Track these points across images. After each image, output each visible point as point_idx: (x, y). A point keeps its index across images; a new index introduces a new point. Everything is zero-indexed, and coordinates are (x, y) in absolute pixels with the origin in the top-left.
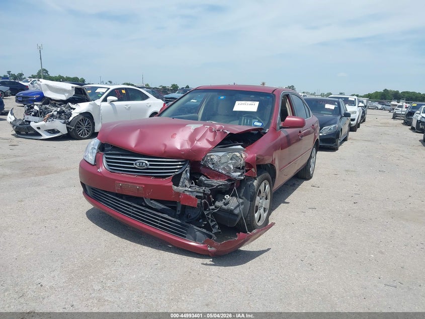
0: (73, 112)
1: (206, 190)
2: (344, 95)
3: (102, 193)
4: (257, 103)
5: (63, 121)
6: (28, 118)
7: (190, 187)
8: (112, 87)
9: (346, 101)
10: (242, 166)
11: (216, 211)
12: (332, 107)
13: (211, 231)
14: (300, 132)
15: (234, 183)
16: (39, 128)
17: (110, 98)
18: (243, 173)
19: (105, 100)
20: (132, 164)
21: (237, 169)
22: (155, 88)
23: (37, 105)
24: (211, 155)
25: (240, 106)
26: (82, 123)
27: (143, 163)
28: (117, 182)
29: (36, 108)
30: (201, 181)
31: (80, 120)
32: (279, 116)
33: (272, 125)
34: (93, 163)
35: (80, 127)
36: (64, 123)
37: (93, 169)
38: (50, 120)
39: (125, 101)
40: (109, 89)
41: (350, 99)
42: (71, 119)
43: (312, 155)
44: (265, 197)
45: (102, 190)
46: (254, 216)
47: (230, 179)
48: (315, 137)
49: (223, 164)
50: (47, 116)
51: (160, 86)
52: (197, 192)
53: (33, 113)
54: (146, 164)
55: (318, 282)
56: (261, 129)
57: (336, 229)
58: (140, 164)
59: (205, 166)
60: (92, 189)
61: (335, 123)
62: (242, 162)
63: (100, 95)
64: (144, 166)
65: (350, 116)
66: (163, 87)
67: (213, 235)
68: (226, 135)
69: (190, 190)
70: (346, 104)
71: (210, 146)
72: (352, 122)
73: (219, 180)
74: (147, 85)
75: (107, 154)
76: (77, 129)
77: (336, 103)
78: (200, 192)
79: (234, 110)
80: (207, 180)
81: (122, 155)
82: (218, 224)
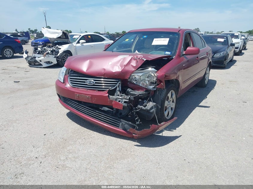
0: (60, 50)
1: (131, 97)
2: (232, 32)
3: (69, 100)
4: (168, 39)
5: (54, 56)
6: (35, 55)
7: (121, 96)
8: (82, 35)
9: (233, 36)
10: (155, 81)
11: (138, 110)
12: (222, 40)
13: (135, 123)
14: (198, 57)
15: (150, 93)
16: (41, 61)
17: (81, 41)
18: (156, 86)
19: (78, 42)
20: (85, 82)
21: (152, 83)
22: (112, 34)
23: (39, 47)
24: (134, 75)
25: (157, 42)
26: (65, 57)
27: (91, 81)
28: (75, 93)
29: (39, 49)
30: (128, 92)
31: (64, 55)
32: (183, 47)
33: (177, 53)
34: (62, 81)
35: (64, 60)
36: (55, 57)
37: (62, 86)
38: (47, 56)
39: (91, 42)
40: (80, 35)
41: (235, 34)
42: (59, 55)
43: (207, 72)
44: (172, 101)
45: (68, 98)
46: (163, 113)
47: (147, 90)
48: (209, 60)
49: (142, 81)
50: (45, 53)
51: (116, 33)
52: (125, 99)
53: (37, 52)
54: (93, 82)
55: (204, 156)
56: (169, 56)
57: (220, 120)
58: (89, 82)
59: (131, 83)
60: (63, 97)
61: (224, 51)
62: (155, 79)
63: (76, 40)
64: (92, 84)
65: (234, 46)
66: (117, 33)
67: (136, 126)
68: (144, 61)
69: (120, 97)
70: (232, 38)
71: (134, 69)
72: (236, 50)
73: (139, 91)
74: (108, 32)
75: (71, 76)
76: (63, 61)
77: (225, 38)
78: (127, 99)
79: (152, 44)
80: (132, 91)
81: (79, 77)
82: (140, 118)
